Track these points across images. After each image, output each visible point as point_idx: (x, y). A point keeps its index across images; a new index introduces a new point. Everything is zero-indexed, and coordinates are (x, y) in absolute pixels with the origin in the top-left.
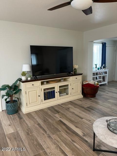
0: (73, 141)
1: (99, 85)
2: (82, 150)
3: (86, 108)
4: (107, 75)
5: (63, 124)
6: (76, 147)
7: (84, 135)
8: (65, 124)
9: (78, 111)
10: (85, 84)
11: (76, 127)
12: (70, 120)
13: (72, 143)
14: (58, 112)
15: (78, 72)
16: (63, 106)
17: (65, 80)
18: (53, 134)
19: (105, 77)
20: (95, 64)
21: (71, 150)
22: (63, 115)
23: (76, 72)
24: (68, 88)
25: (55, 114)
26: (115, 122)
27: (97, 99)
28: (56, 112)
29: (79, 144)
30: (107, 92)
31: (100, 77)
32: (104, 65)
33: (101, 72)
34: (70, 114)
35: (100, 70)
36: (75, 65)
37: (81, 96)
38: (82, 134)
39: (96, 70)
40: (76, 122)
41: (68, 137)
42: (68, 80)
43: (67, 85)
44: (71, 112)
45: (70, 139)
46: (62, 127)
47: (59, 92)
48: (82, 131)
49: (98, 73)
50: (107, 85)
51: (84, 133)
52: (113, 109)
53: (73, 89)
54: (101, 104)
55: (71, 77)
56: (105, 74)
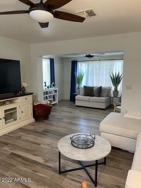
0: (35, 171)
1: (52, 105)
2: (48, 178)
3: (41, 132)
4: (57, 93)
5: (17, 156)
6: (39, 176)
7: (46, 161)
8: (19, 156)
9: (32, 138)
10: (36, 105)
11: (35, 155)
12: (25, 149)
13: (35, 174)
14: (6, 144)
15: (27, 91)
16: (11, 135)
17: (11, 102)
18: (7, 171)
19: (55, 96)
20: (45, 82)
21: (35, 181)
22: (15, 146)
23: (25, 91)
24: (16, 111)
25: (3, 147)
26: (77, 138)
27: (50, 121)
28: (3, 145)
29: (43, 173)
30: (59, 112)
31: (50, 96)
32: (53, 83)
33: (51, 91)
34: (23, 142)
35: (50, 88)
36: (24, 83)
37: (33, 120)
38: (44, 161)
39: (46, 89)
40: (33, 151)
41: (27, 169)
42: (16, 101)
43: (15, 109)
44: (24, 140)
45: (31, 171)
46: (17, 160)
47: (4, 118)
48: (42, 158)
49: (48, 92)
50: (58, 104)
51: (45, 160)
52: (69, 128)
53: (22, 112)
54: (56, 125)
55: (20, 98)
56: (55, 93)
